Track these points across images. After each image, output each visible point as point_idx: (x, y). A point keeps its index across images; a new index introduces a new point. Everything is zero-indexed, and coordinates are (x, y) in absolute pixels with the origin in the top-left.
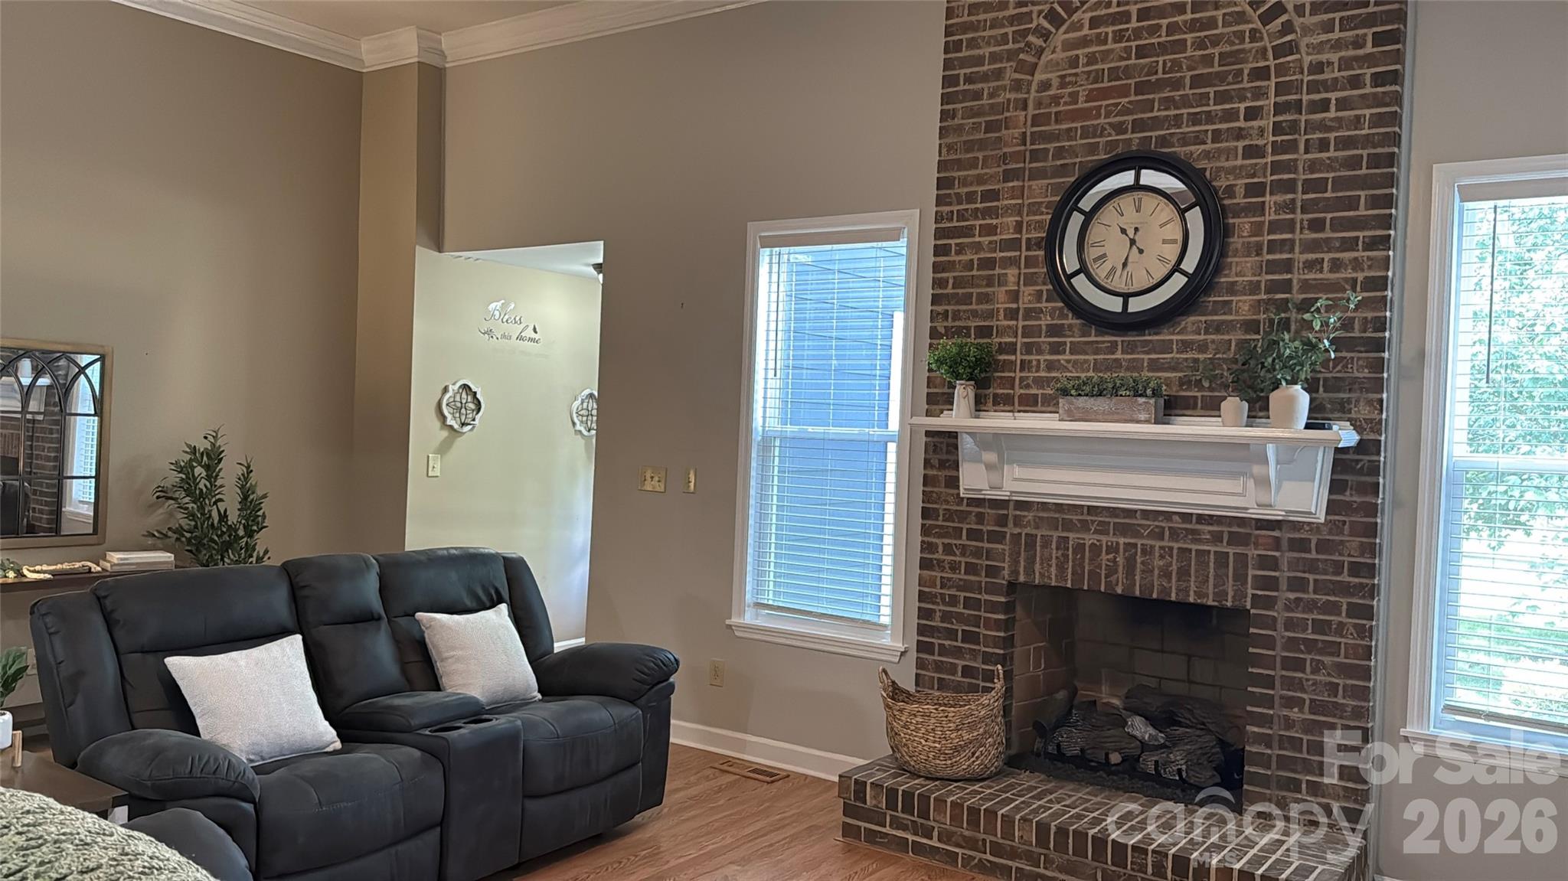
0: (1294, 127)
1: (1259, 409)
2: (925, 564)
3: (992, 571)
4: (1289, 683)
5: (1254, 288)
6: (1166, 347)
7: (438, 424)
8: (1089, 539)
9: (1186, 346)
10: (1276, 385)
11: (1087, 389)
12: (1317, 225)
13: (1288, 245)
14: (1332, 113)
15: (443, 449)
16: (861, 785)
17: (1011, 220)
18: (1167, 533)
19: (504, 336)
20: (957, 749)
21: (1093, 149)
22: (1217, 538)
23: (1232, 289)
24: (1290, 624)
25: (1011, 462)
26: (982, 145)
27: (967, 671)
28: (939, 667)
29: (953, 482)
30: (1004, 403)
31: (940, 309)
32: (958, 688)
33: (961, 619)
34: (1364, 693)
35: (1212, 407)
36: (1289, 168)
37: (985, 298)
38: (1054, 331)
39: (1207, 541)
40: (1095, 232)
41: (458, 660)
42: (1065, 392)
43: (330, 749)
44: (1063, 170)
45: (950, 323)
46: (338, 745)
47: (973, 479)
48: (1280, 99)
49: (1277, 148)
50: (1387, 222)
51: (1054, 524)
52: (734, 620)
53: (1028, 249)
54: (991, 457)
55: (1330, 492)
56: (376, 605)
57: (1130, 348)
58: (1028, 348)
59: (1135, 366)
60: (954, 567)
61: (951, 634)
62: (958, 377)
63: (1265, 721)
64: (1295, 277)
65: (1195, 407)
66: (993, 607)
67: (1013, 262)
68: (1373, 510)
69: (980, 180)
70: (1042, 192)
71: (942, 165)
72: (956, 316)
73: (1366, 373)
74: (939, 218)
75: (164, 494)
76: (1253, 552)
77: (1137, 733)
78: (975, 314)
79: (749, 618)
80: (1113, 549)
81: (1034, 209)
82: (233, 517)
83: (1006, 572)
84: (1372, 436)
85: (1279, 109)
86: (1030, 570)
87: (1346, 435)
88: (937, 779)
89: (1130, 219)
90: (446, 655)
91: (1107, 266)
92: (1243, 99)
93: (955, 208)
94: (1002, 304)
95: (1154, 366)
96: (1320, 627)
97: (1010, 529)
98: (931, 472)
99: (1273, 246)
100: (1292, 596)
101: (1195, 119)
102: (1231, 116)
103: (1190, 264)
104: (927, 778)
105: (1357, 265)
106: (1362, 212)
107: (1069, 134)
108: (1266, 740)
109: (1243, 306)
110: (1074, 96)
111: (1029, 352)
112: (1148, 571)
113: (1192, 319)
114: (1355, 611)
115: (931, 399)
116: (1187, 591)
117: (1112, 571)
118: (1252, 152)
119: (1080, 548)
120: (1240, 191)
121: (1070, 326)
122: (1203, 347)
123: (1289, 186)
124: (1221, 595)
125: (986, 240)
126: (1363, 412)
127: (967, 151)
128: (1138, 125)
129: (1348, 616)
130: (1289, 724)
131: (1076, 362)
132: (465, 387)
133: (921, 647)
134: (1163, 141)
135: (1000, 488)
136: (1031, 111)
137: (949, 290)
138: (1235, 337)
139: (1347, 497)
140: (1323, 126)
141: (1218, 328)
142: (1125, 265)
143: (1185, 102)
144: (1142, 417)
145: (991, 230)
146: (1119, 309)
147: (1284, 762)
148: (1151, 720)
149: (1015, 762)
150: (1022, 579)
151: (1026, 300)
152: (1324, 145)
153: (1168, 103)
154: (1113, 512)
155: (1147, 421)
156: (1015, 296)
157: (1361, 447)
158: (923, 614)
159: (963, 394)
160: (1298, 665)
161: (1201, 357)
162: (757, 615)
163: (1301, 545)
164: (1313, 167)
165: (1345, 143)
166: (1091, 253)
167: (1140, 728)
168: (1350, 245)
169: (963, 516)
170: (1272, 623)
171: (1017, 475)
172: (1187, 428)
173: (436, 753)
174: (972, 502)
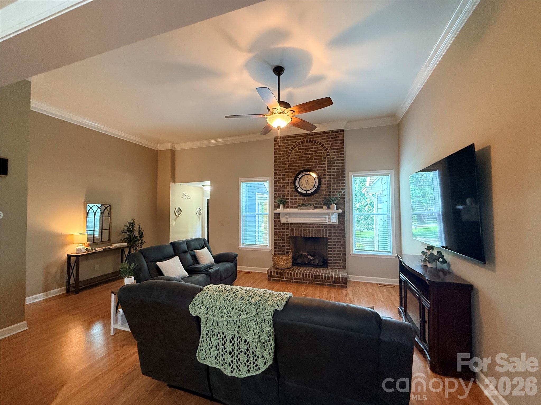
0: (330, 166)
1: (329, 207)
2: (275, 235)
3: (287, 235)
4: (334, 248)
5: (326, 190)
6: (313, 199)
7: (175, 215)
8: (303, 229)
9: (316, 198)
10: (331, 204)
11: (303, 205)
12: (334, 181)
13: (330, 183)
14: (335, 164)
15: (175, 220)
16: (271, 272)
17: (287, 179)
18: (315, 227)
19: (185, 198)
20: (286, 264)
21: (300, 168)
22: (322, 227)
23: (322, 190)
24: (334, 239)
25: (289, 217)
26: (282, 167)
27: (283, 251)
28: (278, 251)
29: (280, 221)
30: (287, 208)
31: (276, 193)
32: (282, 254)
33: (282, 243)
34: (345, 248)
35: (321, 207)
36: (330, 172)
37: (283, 191)
38: (295, 196)
39: (320, 228)
40: (301, 182)
41: (202, 258)
42: (300, 206)
43: (187, 276)
44: (295, 171)
45: (277, 195)
46: (188, 275)
47: (283, 220)
48: (328, 162)
49: (328, 169)
50: (344, 180)
51: (297, 227)
52: (239, 247)
53: (290, 183)
54: (287, 216)
55: (338, 219)
56: (187, 249)
57: (307, 199)
58: (291, 199)
59: (308, 202)
60: (280, 235)
61: (280, 246)
62: (281, 204)
63: (331, 254)
64: (331, 188)
65: (318, 207)
66: (287, 241)
67: (288, 185)
68: (345, 222)
69: (282, 172)
70: (292, 175)
71: (275, 170)
72: (279, 194)
73: (342, 202)
74: (275, 178)
75: (123, 231)
76: (328, 229)
77: (310, 258)
78: (282, 194)
79: (242, 246)
80: (306, 230)
81: (291, 177)
82: (136, 235)
83: (289, 235)
84: (344, 211)
85: (328, 164)
86: (293, 234)
87: (340, 211)
88: (282, 269)
89: (306, 179)
90: (200, 257)
91: (303, 186)
92: (322, 162)
93: (278, 177)
94: (286, 192)
95: (311, 201)
96: (338, 239)
97: (290, 228)
98: (275, 219)
99: (328, 184)
100: (334, 235)
101: (315, 165)
102: (321, 164)
103: (316, 186)
104: (281, 269)
105: (340, 186)
106: (340, 179)
107: (296, 166)
108: (331, 257)
109: (324, 192)
110: (296, 160)
111: (291, 200)
112: (312, 233)
113: (316, 194)
114: (343, 236)
115: (275, 207)
116: (318, 236)
117: (307, 233)
118: (324, 170)
119: (301, 230)
120: (322, 175)
121: (298, 196)
122: (318, 199)
123: (330, 175)
124: (323, 236)
125: (283, 182)
126: (342, 207)
127: (279, 168)
128: (307, 165)
129: (342, 237)
130: (334, 254)
131: (299, 201)
132: (179, 208)
133: (275, 248)
134: (310, 168)
135: (288, 221)
136: (289, 162)
137: (277, 190)
138: (323, 197)
139: (341, 220)
140: (334, 166)
141: (320, 196)
142: (306, 186)
143: (314, 162)
144: (312, 209)
145: (284, 180)
146: (306, 193)
147: (334, 260)
148: (312, 256)
149: (293, 265)
150: (292, 236)
151: (290, 191)
152: (334, 169)
153: (311, 162)
154: (306, 224)
155: (312, 210)
156: (288, 191)
157: (342, 213)
158: (275, 243)
159: (282, 206)
160: (335, 245)
161: (318, 200)
162: (243, 246)
163: (334, 227)
164: (333, 172)
165: (337, 169)
166: (301, 184)
167: (310, 257)
168: (339, 183)
169: (281, 226)
170: (331, 239)
171: (291, 219)
172: (317, 211)
173: (208, 274)
174: (283, 224)
